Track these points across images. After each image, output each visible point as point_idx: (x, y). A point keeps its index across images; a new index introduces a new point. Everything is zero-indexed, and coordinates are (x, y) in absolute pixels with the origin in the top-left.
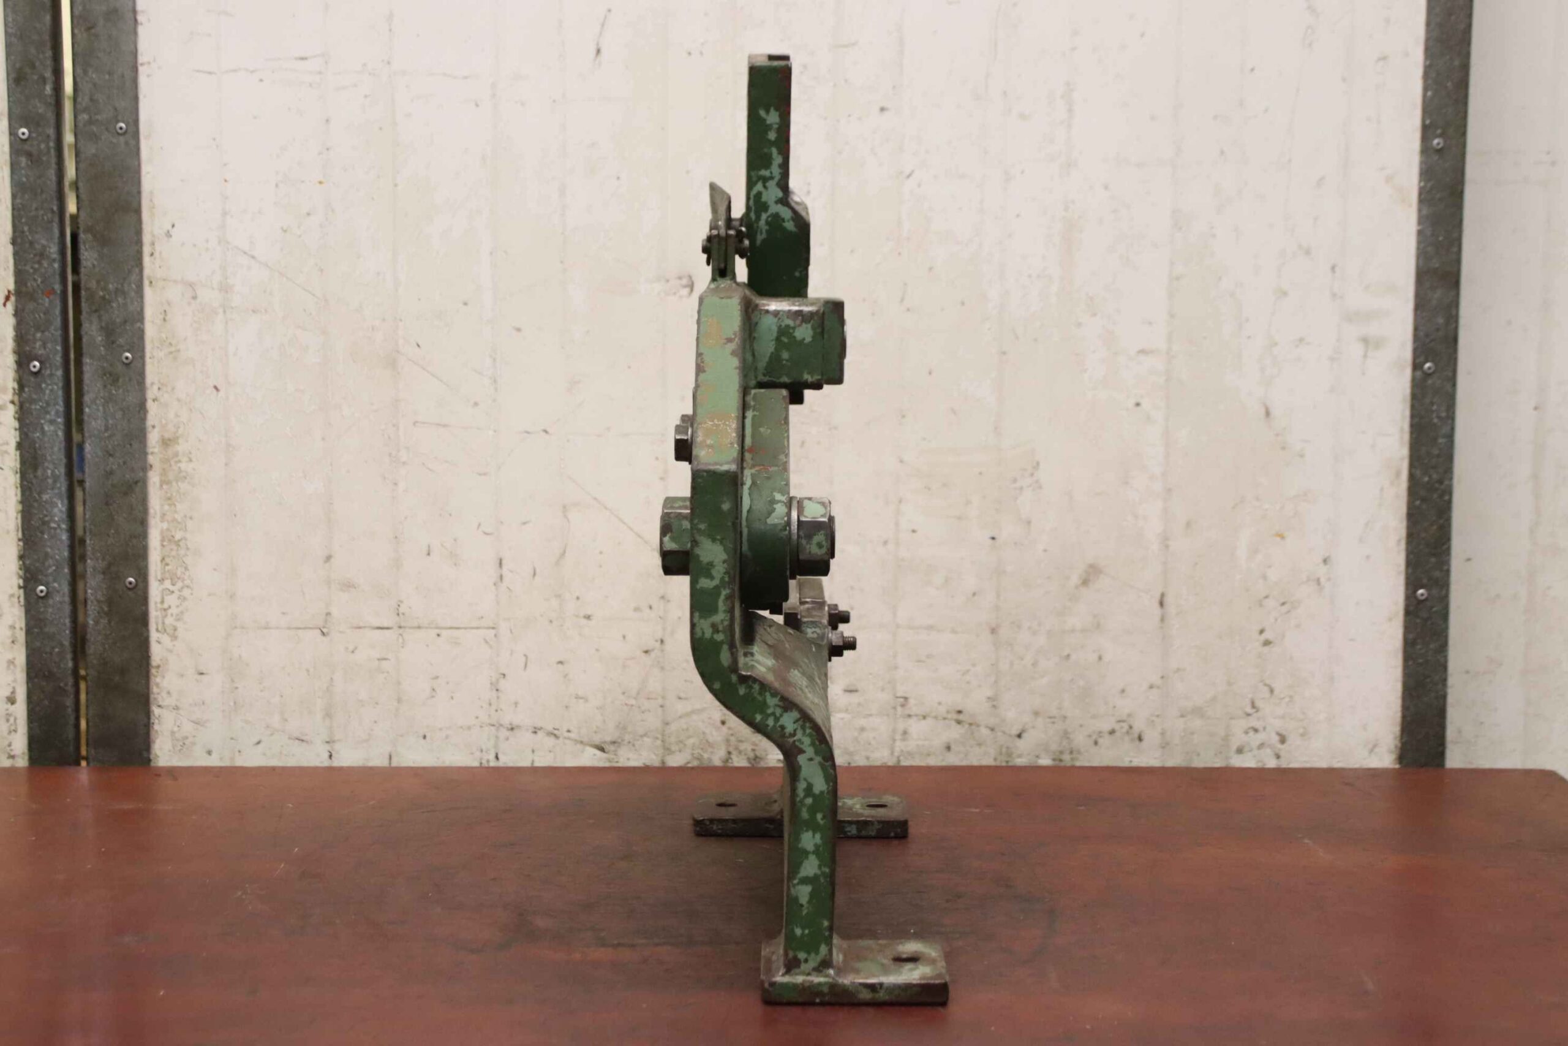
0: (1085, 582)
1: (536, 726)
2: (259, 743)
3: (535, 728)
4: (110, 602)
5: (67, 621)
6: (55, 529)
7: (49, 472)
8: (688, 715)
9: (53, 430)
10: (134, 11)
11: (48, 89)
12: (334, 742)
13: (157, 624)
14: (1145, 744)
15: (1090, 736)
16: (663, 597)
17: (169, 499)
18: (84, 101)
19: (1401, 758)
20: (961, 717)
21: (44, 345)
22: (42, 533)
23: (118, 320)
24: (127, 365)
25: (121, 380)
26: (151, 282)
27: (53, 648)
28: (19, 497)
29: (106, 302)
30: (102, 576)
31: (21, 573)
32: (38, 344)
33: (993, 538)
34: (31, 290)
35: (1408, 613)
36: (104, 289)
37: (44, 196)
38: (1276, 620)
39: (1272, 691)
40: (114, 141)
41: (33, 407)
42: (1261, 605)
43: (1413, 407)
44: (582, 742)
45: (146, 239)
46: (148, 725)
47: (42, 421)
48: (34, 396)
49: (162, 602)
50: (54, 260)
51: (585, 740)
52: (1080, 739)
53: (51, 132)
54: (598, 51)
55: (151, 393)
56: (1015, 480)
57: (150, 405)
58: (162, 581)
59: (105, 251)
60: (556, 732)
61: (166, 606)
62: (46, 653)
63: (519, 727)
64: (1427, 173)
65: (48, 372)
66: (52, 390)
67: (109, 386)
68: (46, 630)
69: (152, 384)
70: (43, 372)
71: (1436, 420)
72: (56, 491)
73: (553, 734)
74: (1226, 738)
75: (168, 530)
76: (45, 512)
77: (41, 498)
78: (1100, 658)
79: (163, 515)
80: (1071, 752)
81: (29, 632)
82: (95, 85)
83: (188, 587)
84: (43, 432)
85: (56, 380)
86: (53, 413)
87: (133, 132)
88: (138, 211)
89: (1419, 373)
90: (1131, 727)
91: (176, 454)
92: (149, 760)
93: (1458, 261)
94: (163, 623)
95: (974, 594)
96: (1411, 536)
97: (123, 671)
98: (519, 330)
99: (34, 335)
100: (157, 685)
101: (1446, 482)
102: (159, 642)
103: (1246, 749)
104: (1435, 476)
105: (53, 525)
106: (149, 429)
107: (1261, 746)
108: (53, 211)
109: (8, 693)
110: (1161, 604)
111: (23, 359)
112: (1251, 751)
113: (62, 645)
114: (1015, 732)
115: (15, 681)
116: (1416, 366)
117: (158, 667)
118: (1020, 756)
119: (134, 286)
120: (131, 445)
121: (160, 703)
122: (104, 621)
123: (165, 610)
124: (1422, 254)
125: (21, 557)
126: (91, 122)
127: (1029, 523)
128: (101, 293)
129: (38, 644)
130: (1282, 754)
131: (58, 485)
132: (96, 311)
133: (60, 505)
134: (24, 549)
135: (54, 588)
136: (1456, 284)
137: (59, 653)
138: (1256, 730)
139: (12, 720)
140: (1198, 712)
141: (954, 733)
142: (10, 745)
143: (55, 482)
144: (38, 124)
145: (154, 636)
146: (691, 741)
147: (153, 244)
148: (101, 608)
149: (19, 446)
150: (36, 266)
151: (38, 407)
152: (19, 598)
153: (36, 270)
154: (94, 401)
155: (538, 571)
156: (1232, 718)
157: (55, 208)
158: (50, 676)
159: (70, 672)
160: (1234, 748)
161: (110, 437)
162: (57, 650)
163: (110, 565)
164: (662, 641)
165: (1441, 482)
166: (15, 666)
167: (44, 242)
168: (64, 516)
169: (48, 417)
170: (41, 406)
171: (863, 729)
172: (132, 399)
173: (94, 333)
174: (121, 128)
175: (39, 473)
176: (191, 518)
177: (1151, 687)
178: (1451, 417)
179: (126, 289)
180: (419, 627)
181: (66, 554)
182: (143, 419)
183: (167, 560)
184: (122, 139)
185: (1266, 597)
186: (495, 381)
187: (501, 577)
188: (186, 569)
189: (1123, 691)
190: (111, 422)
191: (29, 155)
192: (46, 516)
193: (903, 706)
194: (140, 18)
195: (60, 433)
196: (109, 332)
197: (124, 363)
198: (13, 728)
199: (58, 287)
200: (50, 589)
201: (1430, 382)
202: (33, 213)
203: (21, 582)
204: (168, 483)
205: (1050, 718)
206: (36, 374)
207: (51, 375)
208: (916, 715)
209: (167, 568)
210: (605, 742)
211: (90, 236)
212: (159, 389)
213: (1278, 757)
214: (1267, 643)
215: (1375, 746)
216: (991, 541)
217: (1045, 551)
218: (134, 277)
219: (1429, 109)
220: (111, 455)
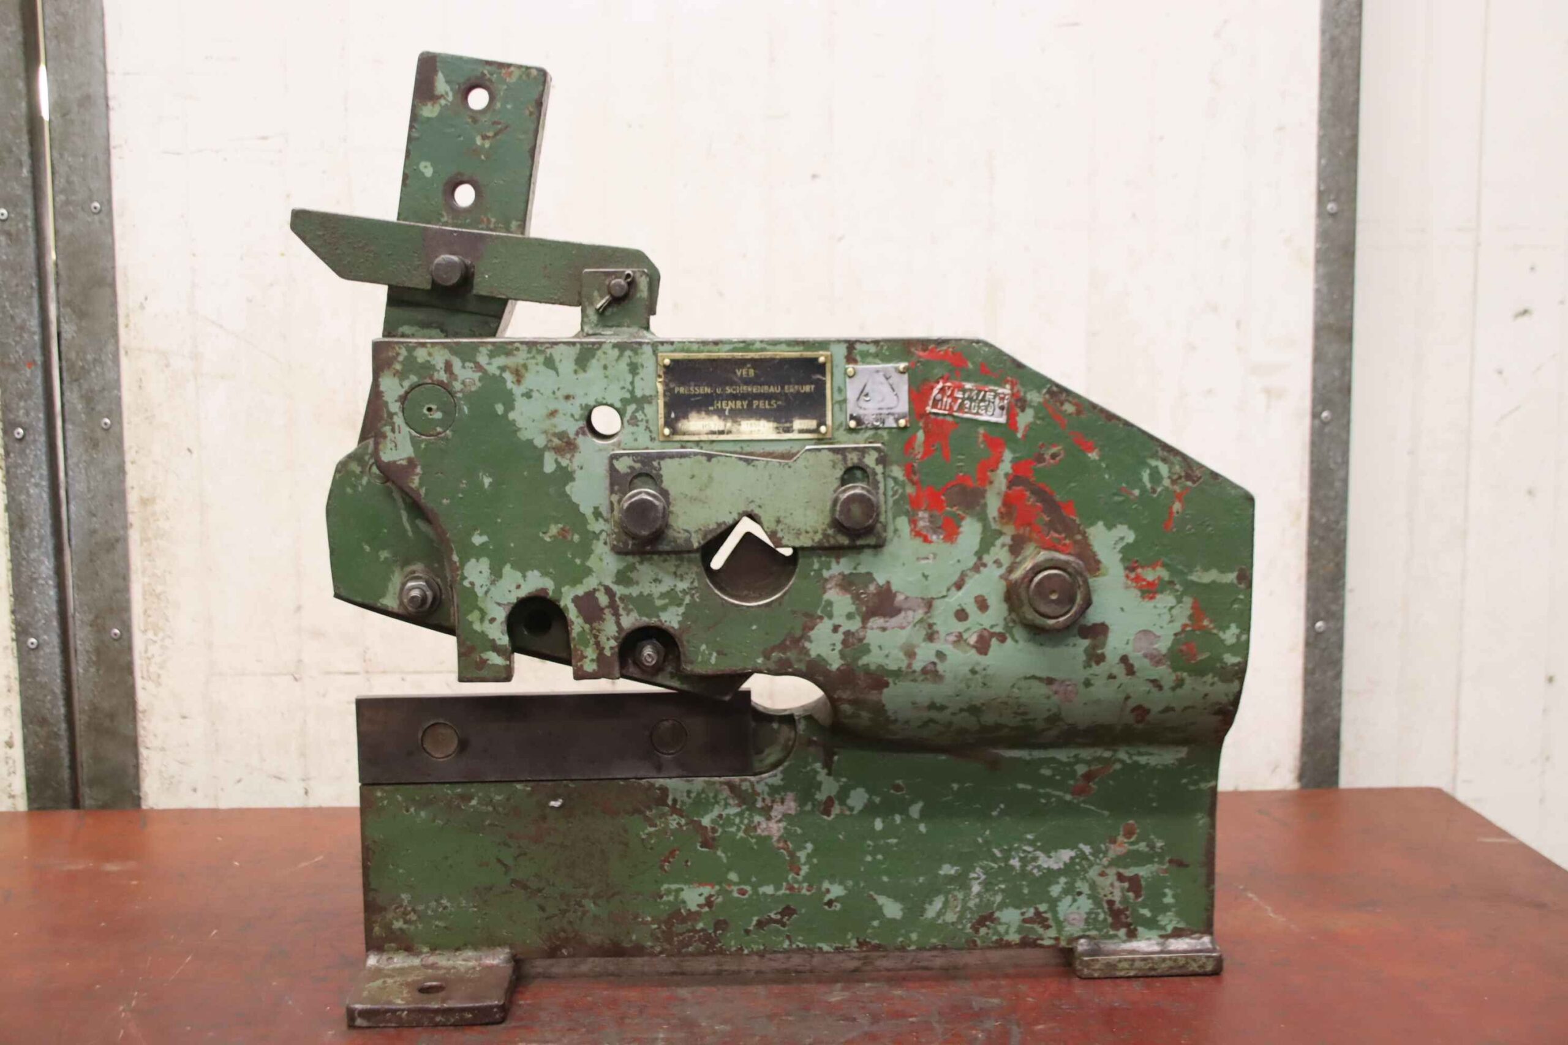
2: (239, 781)
4: (98, 651)
5: (58, 671)
6: (43, 585)
7: (36, 532)
9: (38, 494)
10: (106, 98)
11: (25, 172)
12: (309, 779)
13: (142, 671)
17: (149, 555)
18: (61, 182)
19: (1301, 777)
21: (27, 414)
22: (31, 589)
23: (97, 388)
24: (107, 430)
25: (101, 444)
26: (126, 353)
27: (45, 696)
28: (9, 556)
29: (85, 371)
30: (89, 628)
31: (13, 627)
32: (21, 412)
34: (13, 361)
35: (1308, 644)
36: (84, 359)
37: (24, 273)
40: (89, 219)
41: (19, 472)
43: (1313, 454)
45: (121, 311)
46: (137, 766)
47: (28, 485)
48: (20, 461)
49: (146, 651)
50: (34, 333)
53: (29, 212)
55: (129, 457)
57: (129, 467)
58: (145, 631)
59: (83, 324)
61: (149, 655)
62: (39, 700)
64: (1323, 235)
65: (32, 437)
66: (36, 456)
67: (90, 450)
68: (38, 679)
69: (131, 447)
70: (27, 438)
71: (1332, 466)
72: (43, 550)
75: (149, 584)
76: (33, 570)
77: (28, 556)
79: (144, 572)
81: (22, 681)
82: (70, 167)
83: (170, 637)
84: (28, 495)
85: (39, 445)
86: (37, 477)
87: (107, 211)
88: (113, 285)
89: (1317, 422)
91: (154, 514)
92: (139, 798)
93: (1351, 318)
94: (148, 671)
96: (1311, 573)
97: (112, 716)
99: (18, 404)
100: (144, 728)
101: (1342, 523)
102: (144, 689)
104: (1332, 518)
105: (41, 581)
106: (128, 489)
108: (32, 287)
109: (6, 738)
111: (10, 425)
113: (53, 693)
115: (12, 727)
116: (1315, 415)
117: (144, 712)
119: (110, 356)
120: (112, 505)
121: (149, 745)
122: (92, 670)
123: (149, 659)
124: (1319, 311)
125: (13, 612)
126: (67, 202)
128: (81, 364)
129: (31, 692)
131: (44, 544)
132: (77, 380)
133: (46, 563)
134: (15, 604)
135: (44, 640)
136: (1350, 339)
137: (50, 701)
139: (11, 762)
142: (10, 786)
143: (41, 541)
144: (16, 206)
145: (139, 683)
147: (128, 316)
148: (90, 658)
149: (8, 508)
150: (18, 339)
151: (23, 471)
152: (12, 650)
153: (17, 343)
154: (77, 465)
157: (34, 284)
158: (43, 722)
159: (62, 717)
161: (93, 498)
162: (49, 698)
163: (97, 617)
165: (1337, 522)
166: (11, 712)
167: (24, 315)
168: (51, 573)
169: (33, 480)
170: (26, 471)
172: (111, 462)
173: (75, 401)
174: (95, 208)
175: (27, 532)
176: (170, 573)
178: (1345, 463)
179: (103, 358)
180: (384, 672)
181: (54, 608)
182: (123, 481)
183: (149, 612)
184: (96, 217)
188: (167, 620)
190: (92, 483)
191: (7, 234)
192: (34, 573)
194: (111, 103)
195: (45, 496)
196: (89, 399)
197: (103, 429)
198: (12, 770)
199: (39, 359)
200: (41, 641)
201: (1327, 430)
202: (14, 290)
203: (14, 635)
204: (148, 540)
206: (21, 440)
207: (35, 441)
209: (150, 620)
211: (69, 310)
212: (137, 452)
215: (1276, 767)
218: (110, 348)
219: (1323, 176)
220: (94, 515)
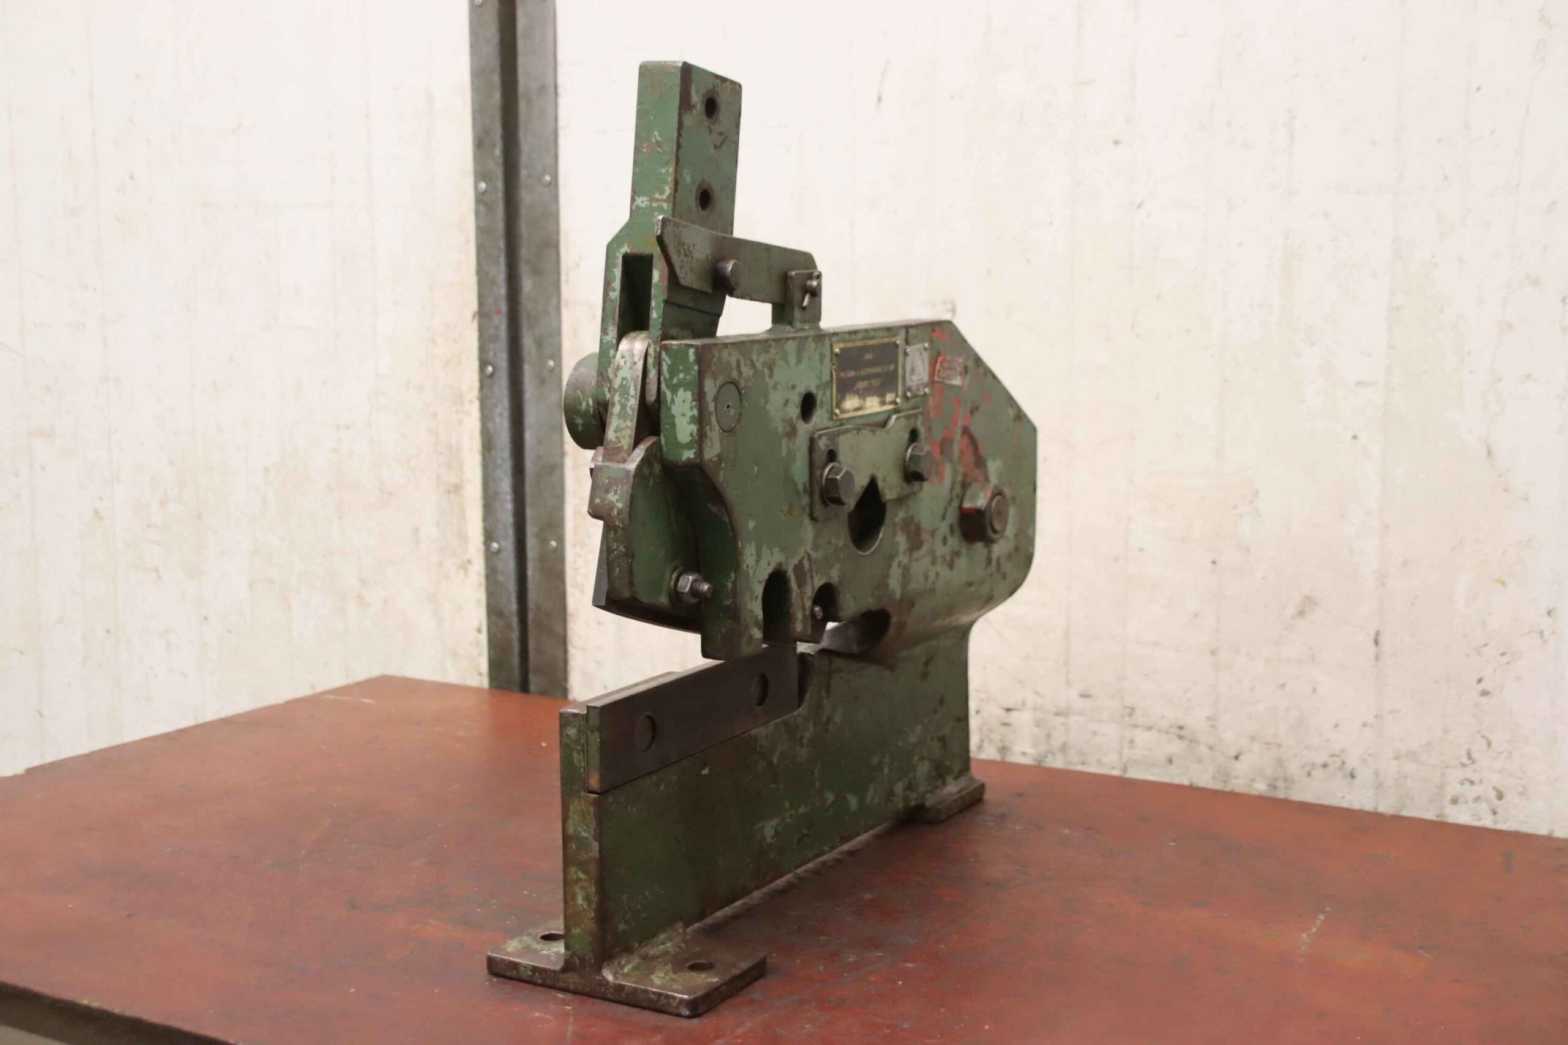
0: (1301, 613)
4: (542, 561)
5: (513, 573)
6: (503, 499)
7: (499, 454)
9: (502, 422)
11: (496, 151)
13: (572, 580)
14: (1356, 781)
15: (1303, 767)
17: (579, 480)
18: (525, 159)
20: (1182, 733)
21: (495, 354)
22: (495, 502)
23: (545, 335)
24: (552, 371)
25: (547, 383)
26: (566, 305)
27: (503, 593)
29: (537, 320)
30: (535, 539)
31: (483, 532)
32: (491, 353)
33: (1214, 562)
34: (488, 311)
36: (536, 310)
37: (495, 236)
38: (1495, 670)
39: (1489, 744)
40: (542, 191)
41: (489, 403)
42: (1479, 653)
45: (563, 269)
46: (565, 662)
47: (495, 415)
48: (490, 395)
49: (575, 563)
50: (501, 287)
52: (1293, 768)
53: (499, 185)
54: (880, 99)
56: (1235, 507)
58: (574, 546)
59: (537, 279)
61: (577, 566)
62: (498, 596)
65: (499, 374)
66: (501, 389)
67: (539, 388)
68: (498, 578)
70: (495, 374)
72: (504, 470)
74: (1441, 787)
75: (578, 505)
76: (497, 486)
77: (494, 474)
78: (1314, 691)
79: (574, 494)
80: (1285, 780)
81: (488, 578)
82: (531, 146)
84: (496, 423)
85: (503, 382)
86: (502, 408)
87: (554, 184)
88: (556, 247)
90: (1343, 763)
94: (575, 580)
95: (1196, 615)
97: (551, 616)
99: (490, 346)
100: (572, 629)
102: (572, 595)
103: (1461, 800)
105: (502, 496)
107: (1477, 799)
108: (500, 248)
109: (477, 625)
110: (1376, 642)
111: (483, 363)
112: (1466, 802)
113: (508, 590)
114: (1233, 753)
115: (481, 616)
117: (572, 615)
118: (1237, 778)
119: (554, 308)
120: (553, 435)
122: (537, 575)
123: (577, 570)
125: (484, 520)
126: (528, 176)
127: (1248, 550)
128: (535, 313)
129: (493, 589)
130: (1499, 810)
131: (505, 465)
132: (532, 327)
133: (506, 481)
134: (484, 514)
135: (503, 546)
137: (507, 597)
138: (1472, 783)
139: (480, 645)
140: (1413, 755)
141: (1175, 747)
142: (479, 665)
143: (503, 462)
144: (492, 180)
145: (569, 589)
147: (567, 273)
148: (537, 564)
149: (482, 433)
150: (490, 291)
151: (492, 402)
152: (483, 551)
153: (490, 294)
154: (531, 399)
156: (1447, 767)
157: (502, 246)
158: (501, 615)
159: (515, 613)
160: (1449, 798)
161: (541, 428)
162: (506, 595)
163: (541, 530)
166: (480, 604)
167: (494, 272)
168: (509, 490)
169: (498, 411)
170: (494, 402)
171: (1095, 733)
172: (552, 398)
173: (531, 345)
174: (546, 180)
175: (494, 454)
177: (1365, 725)
179: (549, 310)
181: (511, 520)
183: (578, 530)
184: (547, 189)
185: (1486, 645)
189: (1336, 726)
190: (540, 416)
191: (485, 204)
192: (497, 489)
193: (1130, 715)
194: (560, 91)
195: (507, 424)
196: (539, 343)
197: (549, 370)
198: (480, 652)
199: (504, 309)
200: (501, 546)
202: (488, 250)
203: (483, 539)
204: (577, 467)
205: (1266, 743)
206: (491, 376)
207: (500, 378)
208: (1142, 726)
211: (527, 268)
213: (1495, 813)
214: (1485, 693)
216: (1211, 565)
217: (1263, 578)
218: (554, 301)
220: (542, 443)
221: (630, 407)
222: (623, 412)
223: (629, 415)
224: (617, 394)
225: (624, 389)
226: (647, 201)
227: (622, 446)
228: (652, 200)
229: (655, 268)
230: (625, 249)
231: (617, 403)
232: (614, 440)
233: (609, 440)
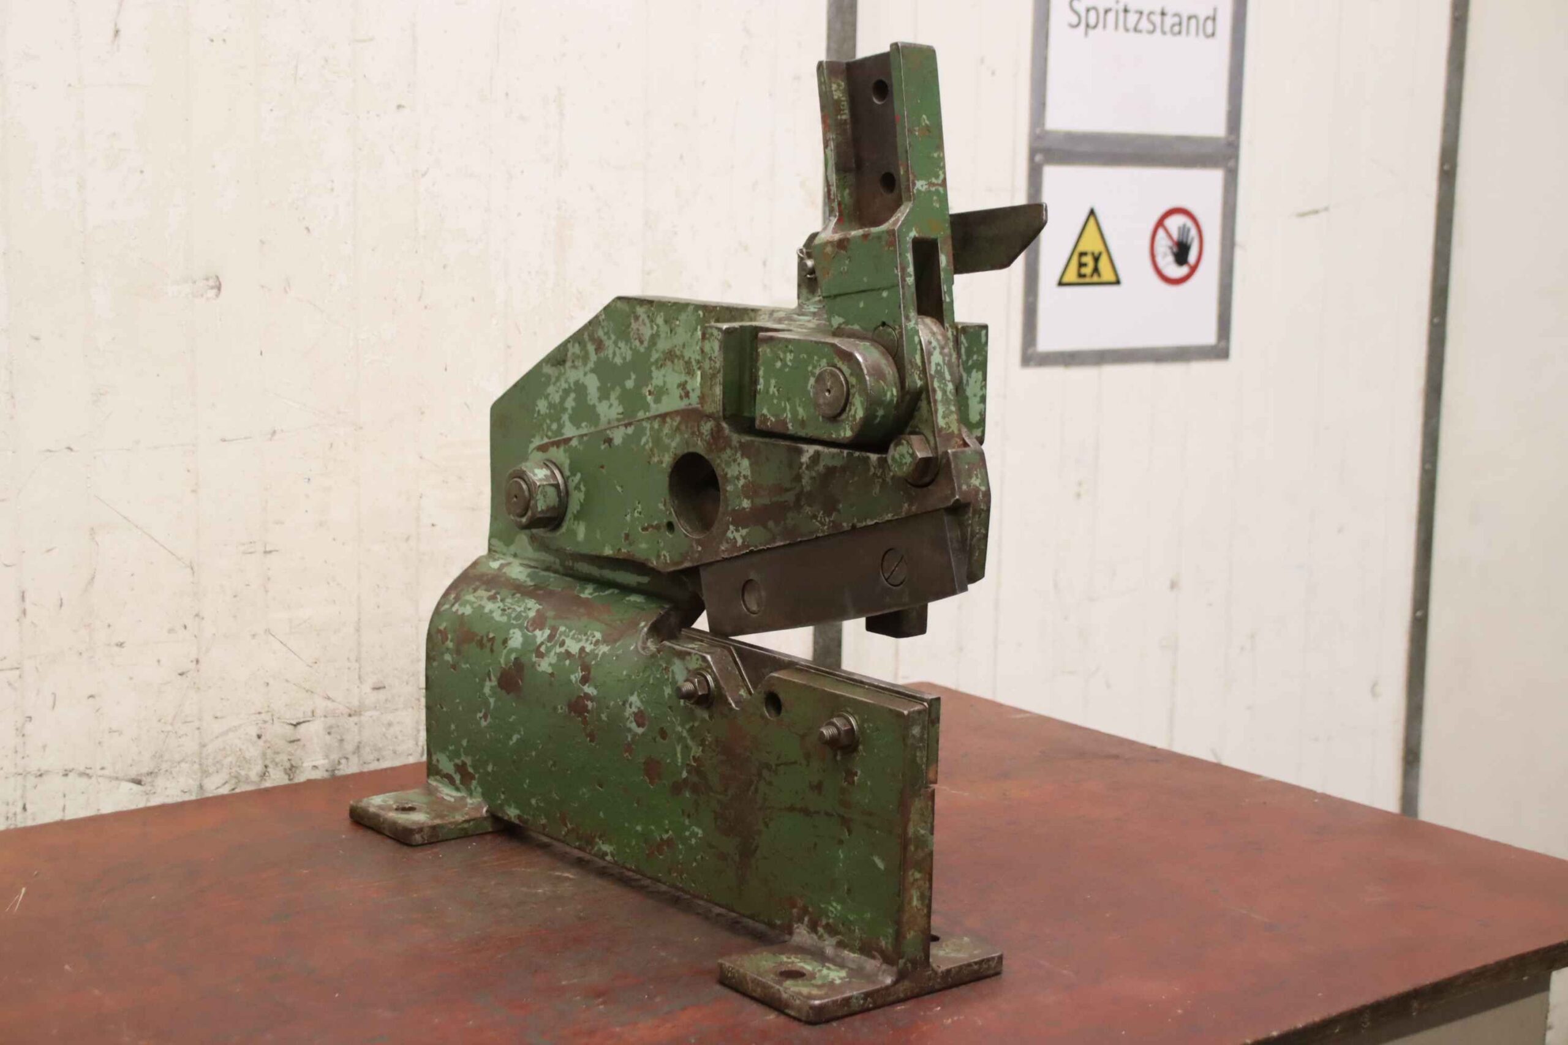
1: (66, 767)
3: (66, 770)
8: (226, 733)
16: (197, 615)
44: (117, 779)
51: (121, 775)
54: (117, 32)
60: (88, 771)
63: (47, 772)
73: (83, 774)
98: (37, 339)
146: (229, 759)
155: (64, 601)
164: (197, 661)
186: (12, 397)
187: (24, 612)
210: (141, 775)
221: (950, 392)
222: (945, 397)
223: (951, 400)
224: (936, 380)
225: (940, 373)
226: (926, 185)
227: (953, 432)
228: (931, 184)
229: (942, 252)
230: (913, 234)
231: (937, 389)
232: (944, 426)
233: (940, 427)
